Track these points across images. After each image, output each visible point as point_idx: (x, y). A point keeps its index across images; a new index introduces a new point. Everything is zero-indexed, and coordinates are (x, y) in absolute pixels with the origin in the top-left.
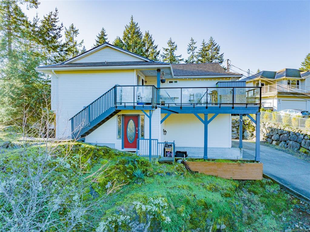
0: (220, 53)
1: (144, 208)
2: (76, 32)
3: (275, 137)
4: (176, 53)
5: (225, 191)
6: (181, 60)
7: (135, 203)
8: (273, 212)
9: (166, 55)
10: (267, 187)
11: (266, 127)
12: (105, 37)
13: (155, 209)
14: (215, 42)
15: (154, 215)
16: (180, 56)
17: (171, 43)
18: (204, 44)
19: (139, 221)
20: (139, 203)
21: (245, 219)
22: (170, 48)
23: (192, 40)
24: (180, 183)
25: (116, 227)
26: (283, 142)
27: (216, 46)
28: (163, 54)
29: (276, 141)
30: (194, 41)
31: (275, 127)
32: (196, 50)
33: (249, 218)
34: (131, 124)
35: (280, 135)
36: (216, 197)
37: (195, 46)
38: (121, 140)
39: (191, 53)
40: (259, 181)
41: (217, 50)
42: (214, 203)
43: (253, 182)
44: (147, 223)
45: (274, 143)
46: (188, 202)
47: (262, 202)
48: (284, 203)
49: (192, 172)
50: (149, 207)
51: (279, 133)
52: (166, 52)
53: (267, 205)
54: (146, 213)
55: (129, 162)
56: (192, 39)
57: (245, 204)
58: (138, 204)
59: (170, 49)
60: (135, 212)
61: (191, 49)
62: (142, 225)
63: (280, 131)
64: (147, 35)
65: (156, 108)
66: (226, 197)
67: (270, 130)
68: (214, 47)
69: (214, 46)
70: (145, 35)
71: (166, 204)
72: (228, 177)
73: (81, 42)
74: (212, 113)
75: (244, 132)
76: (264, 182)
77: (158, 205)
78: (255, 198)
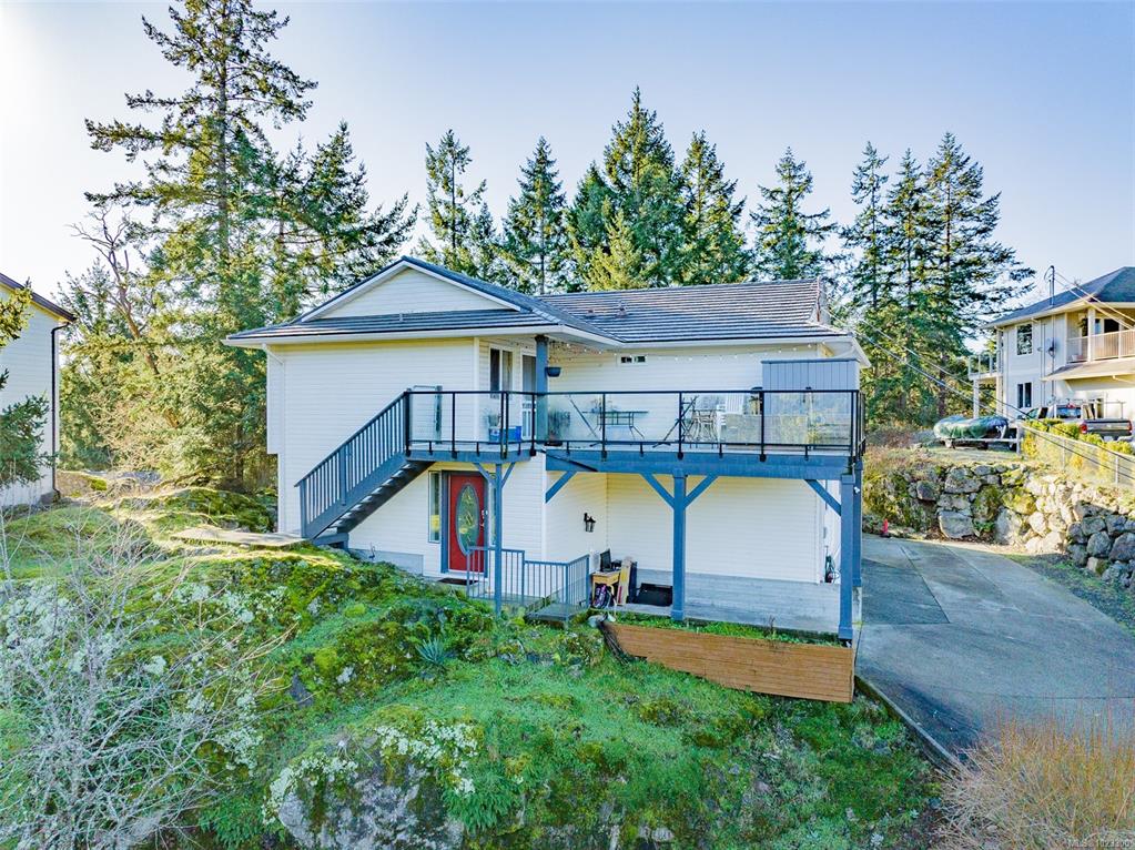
0: (986, 192)
1: (403, 746)
2: (460, 156)
3: (1097, 542)
4: (805, 206)
5: (702, 728)
6: (825, 229)
7: (382, 730)
8: (850, 811)
9: (769, 215)
10: (863, 728)
11: (1075, 499)
12: (549, 170)
13: (436, 752)
14: (964, 152)
15: (431, 770)
16: (823, 215)
17: (790, 168)
18: (908, 166)
19: (384, 779)
20: (394, 732)
21: (744, 822)
22: (785, 187)
23: (871, 152)
24: (553, 689)
25: (321, 786)
26: (1117, 566)
27: (966, 169)
28: (760, 213)
29: (1097, 556)
30: (879, 156)
31: (1101, 502)
32: (885, 189)
33: (759, 820)
34: (468, 497)
35: (1113, 537)
36: (662, 743)
37: (880, 172)
38: (439, 547)
39: (867, 201)
40: (839, 705)
41: (972, 182)
42: (642, 760)
43: (818, 708)
44: (406, 788)
45: (1093, 563)
46: (546, 746)
47: (825, 778)
48: (895, 789)
49: (624, 658)
50: (418, 746)
51: (1111, 529)
52: (769, 204)
53: (838, 790)
54: (405, 762)
55: (419, 615)
56: (869, 148)
57: (764, 776)
58: (389, 735)
59: (786, 191)
60: (376, 754)
61: (866, 184)
62: (390, 790)
63: (1113, 519)
64: (699, 145)
65: (533, 453)
66: (698, 746)
67: (1084, 512)
68: (960, 173)
69: (960, 166)
70: (691, 148)
71: (473, 743)
72: (735, 683)
73: (477, 188)
74: (697, 472)
75: (996, 515)
76: (856, 710)
77: (448, 745)
78: (805, 761)
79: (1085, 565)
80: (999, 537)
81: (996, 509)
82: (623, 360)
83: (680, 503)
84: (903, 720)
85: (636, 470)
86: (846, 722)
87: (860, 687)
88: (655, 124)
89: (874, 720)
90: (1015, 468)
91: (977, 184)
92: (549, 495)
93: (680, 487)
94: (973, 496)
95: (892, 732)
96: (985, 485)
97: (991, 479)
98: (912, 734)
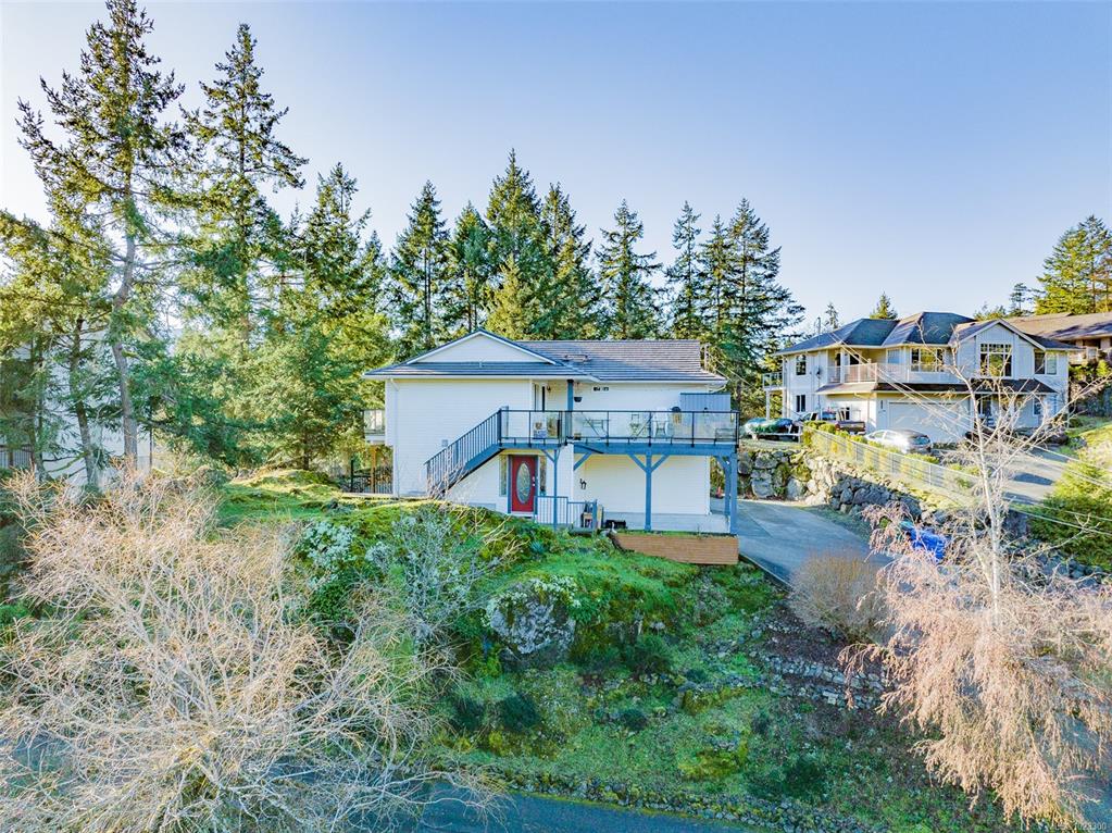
0: (771, 246)
1: (545, 587)
2: (349, 187)
3: (846, 495)
4: (638, 247)
5: (671, 579)
6: (653, 267)
7: (533, 580)
8: (743, 610)
9: (609, 254)
10: (744, 575)
11: (833, 470)
12: (436, 208)
13: (558, 589)
14: (756, 214)
15: (559, 597)
16: (651, 256)
17: (625, 216)
18: (717, 227)
19: (539, 602)
20: (538, 581)
21: (697, 618)
22: (621, 230)
23: (688, 209)
24: (599, 563)
25: (511, 606)
26: (856, 507)
27: (757, 228)
28: (602, 251)
29: (846, 503)
30: (694, 214)
31: (847, 472)
32: (698, 239)
33: (703, 616)
34: (524, 469)
35: (854, 492)
36: (655, 585)
37: (695, 226)
38: (507, 499)
39: (685, 247)
40: (733, 566)
41: (761, 238)
42: (649, 592)
43: (723, 568)
44: (549, 606)
45: (843, 507)
46: (606, 586)
47: (730, 597)
48: (761, 598)
49: (623, 551)
50: (552, 587)
51: (853, 487)
52: (610, 245)
53: (736, 601)
54: (548, 593)
56: (687, 207)
57: (702, 598)
58: (538, 582)
59: (622, 234)
60: (533, 590)
61: (685, 235)
62: (542, 606)
63: (854, 481)
64: (555, 195)
65: (566, 444)
66: (671, 586)
67: (838, 478)
68: (752, 230)
69: (752, 225)
70: (549, 196)
71: (575, 585)
72: (682, 559)
73: (363, 214)
74: (658, 453)
75: (787, 482)
76: (740, 567)
77: (564, 586)
78: (720, 591)
79: (839, 509)
80: (789, 496)
81: (787, 479)
82: (595, 389)
83: (649, 470)
84: (762, 570)
85: (626, 452)
86: (736, 573)
87: (741, 558)
88: (527, 181)
89: (748, 571)
90: (798, 452)
91: (764, 239)
92: (575, 467)
93: (649, 462)
94: (773, 471)
95: (759, 576)
96: (780, 463)
97: (783, 460)
98: (767, 574)
